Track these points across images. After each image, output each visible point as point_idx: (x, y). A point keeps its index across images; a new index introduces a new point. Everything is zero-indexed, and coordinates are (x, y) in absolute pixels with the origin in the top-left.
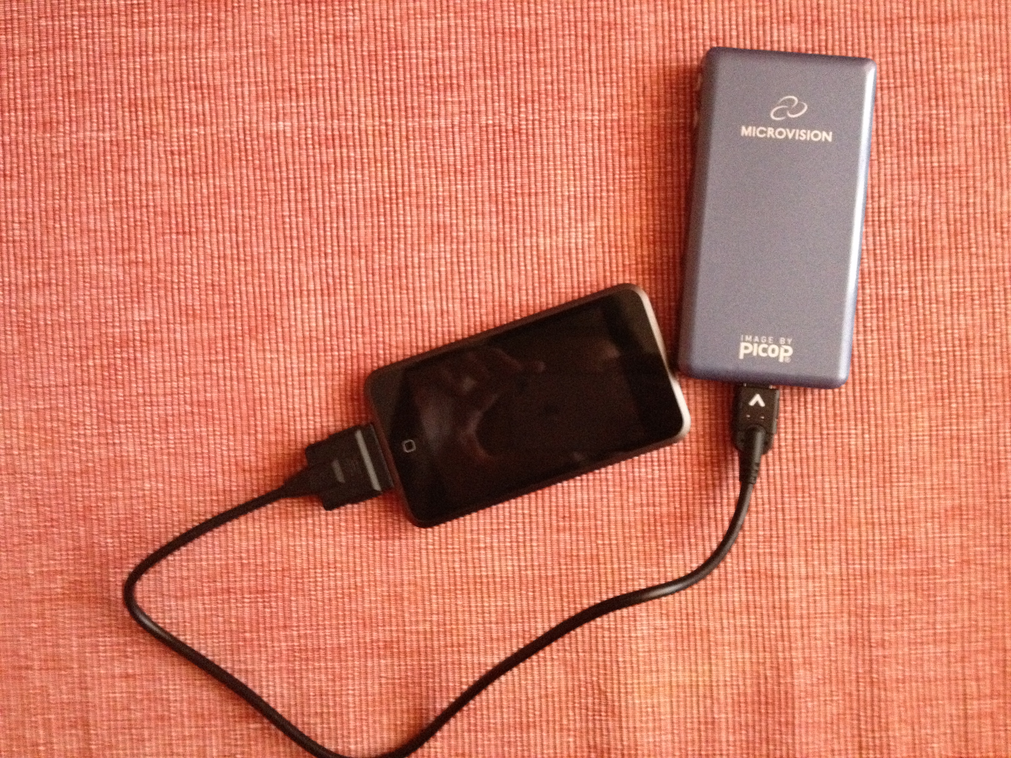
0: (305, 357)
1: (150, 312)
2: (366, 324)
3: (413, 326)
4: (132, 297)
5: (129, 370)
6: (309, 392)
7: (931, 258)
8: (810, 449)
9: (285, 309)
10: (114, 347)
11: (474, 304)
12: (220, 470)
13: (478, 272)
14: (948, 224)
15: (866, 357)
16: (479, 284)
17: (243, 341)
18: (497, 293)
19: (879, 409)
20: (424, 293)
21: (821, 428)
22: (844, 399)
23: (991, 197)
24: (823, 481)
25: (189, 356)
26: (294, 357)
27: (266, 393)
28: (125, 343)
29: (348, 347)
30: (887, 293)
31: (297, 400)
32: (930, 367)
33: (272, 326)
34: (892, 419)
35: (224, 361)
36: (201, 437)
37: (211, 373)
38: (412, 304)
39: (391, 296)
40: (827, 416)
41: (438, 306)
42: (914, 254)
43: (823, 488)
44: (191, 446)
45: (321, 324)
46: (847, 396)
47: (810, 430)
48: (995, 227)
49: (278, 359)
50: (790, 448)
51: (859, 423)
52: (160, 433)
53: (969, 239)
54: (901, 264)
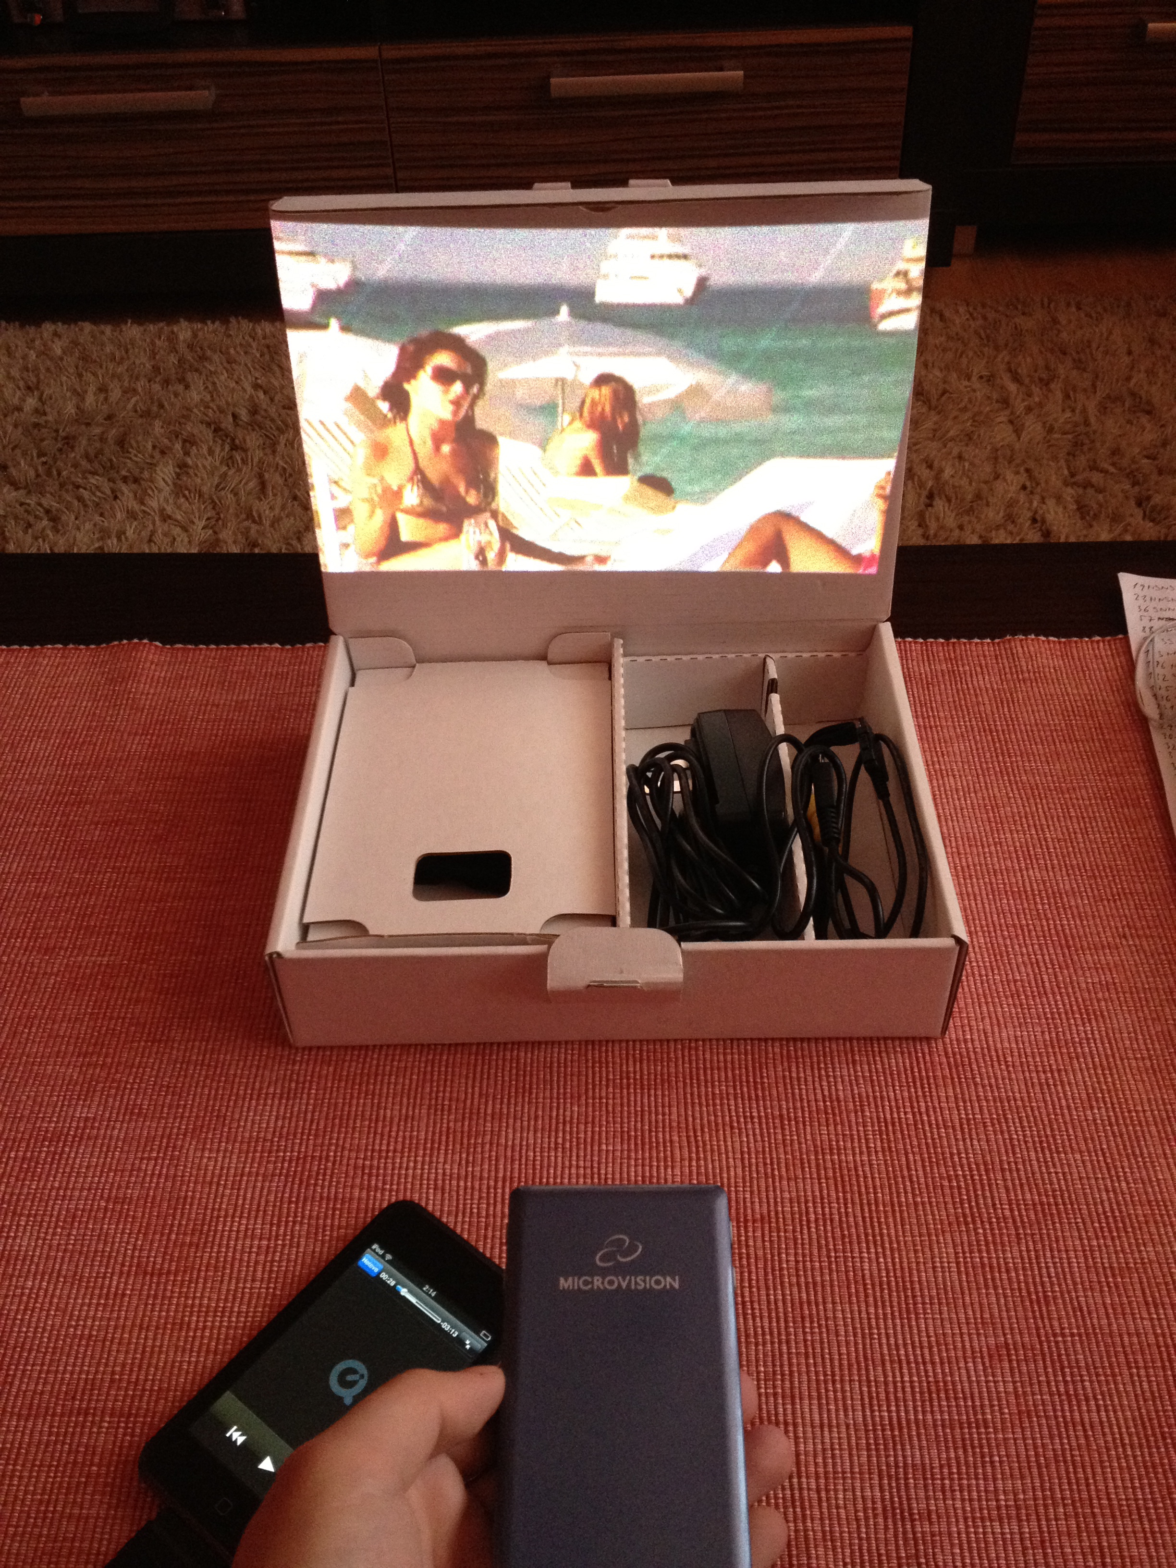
0: (246, 1158)
1: (93, 1110)
2: (321, 1126)
3: (372, 1130)
4: (79, 1096)
5: (51, 1165)
6: (242, 1192)
7: (933, 1086)
8: (817, 1273)
9: (238, 1110)
10: (44, 1140)
11: (442, 1110)
12: (117, 1271)
13: (452, 1081)
14: (947, 1057)
15: (873, 1178)
16: (451, 1092)
17: (183, 1140)
18: (469, 1102)
19: (893, 1231)
20: (390, 1099)
21: (828, 1250)
22: (851, 1219)
23: (989, 1034)
24: (834, 1311)
25: (121, 1152)
26: (235, 1157)
27: (194, 1192)
28: (56, 1136)
29: (296, 1149)
30: (888, 1116)
31: (225, 1200)
32: (947, 1191)
33: (219, 1126)
34: (910, 1243)
35: (156, 1159)
36: (107, 1234)
37: (139, 1169)
38: (375, 1109)
39: (355, 1102)
40: (834, 1238)
41: (404, 1111)
42: (914, 1082)
43: (835, 1318)
44: (94, 1243)
45: (272, 1125)
46: (855, 1217)
47: (815, 1252)
48: (999, 1061)
49: (216, 1158)
50: (793, 1272)
51: (872, 1246)
52: (63, 1228)
53: (972, 1070)
54: (901, 1091)
